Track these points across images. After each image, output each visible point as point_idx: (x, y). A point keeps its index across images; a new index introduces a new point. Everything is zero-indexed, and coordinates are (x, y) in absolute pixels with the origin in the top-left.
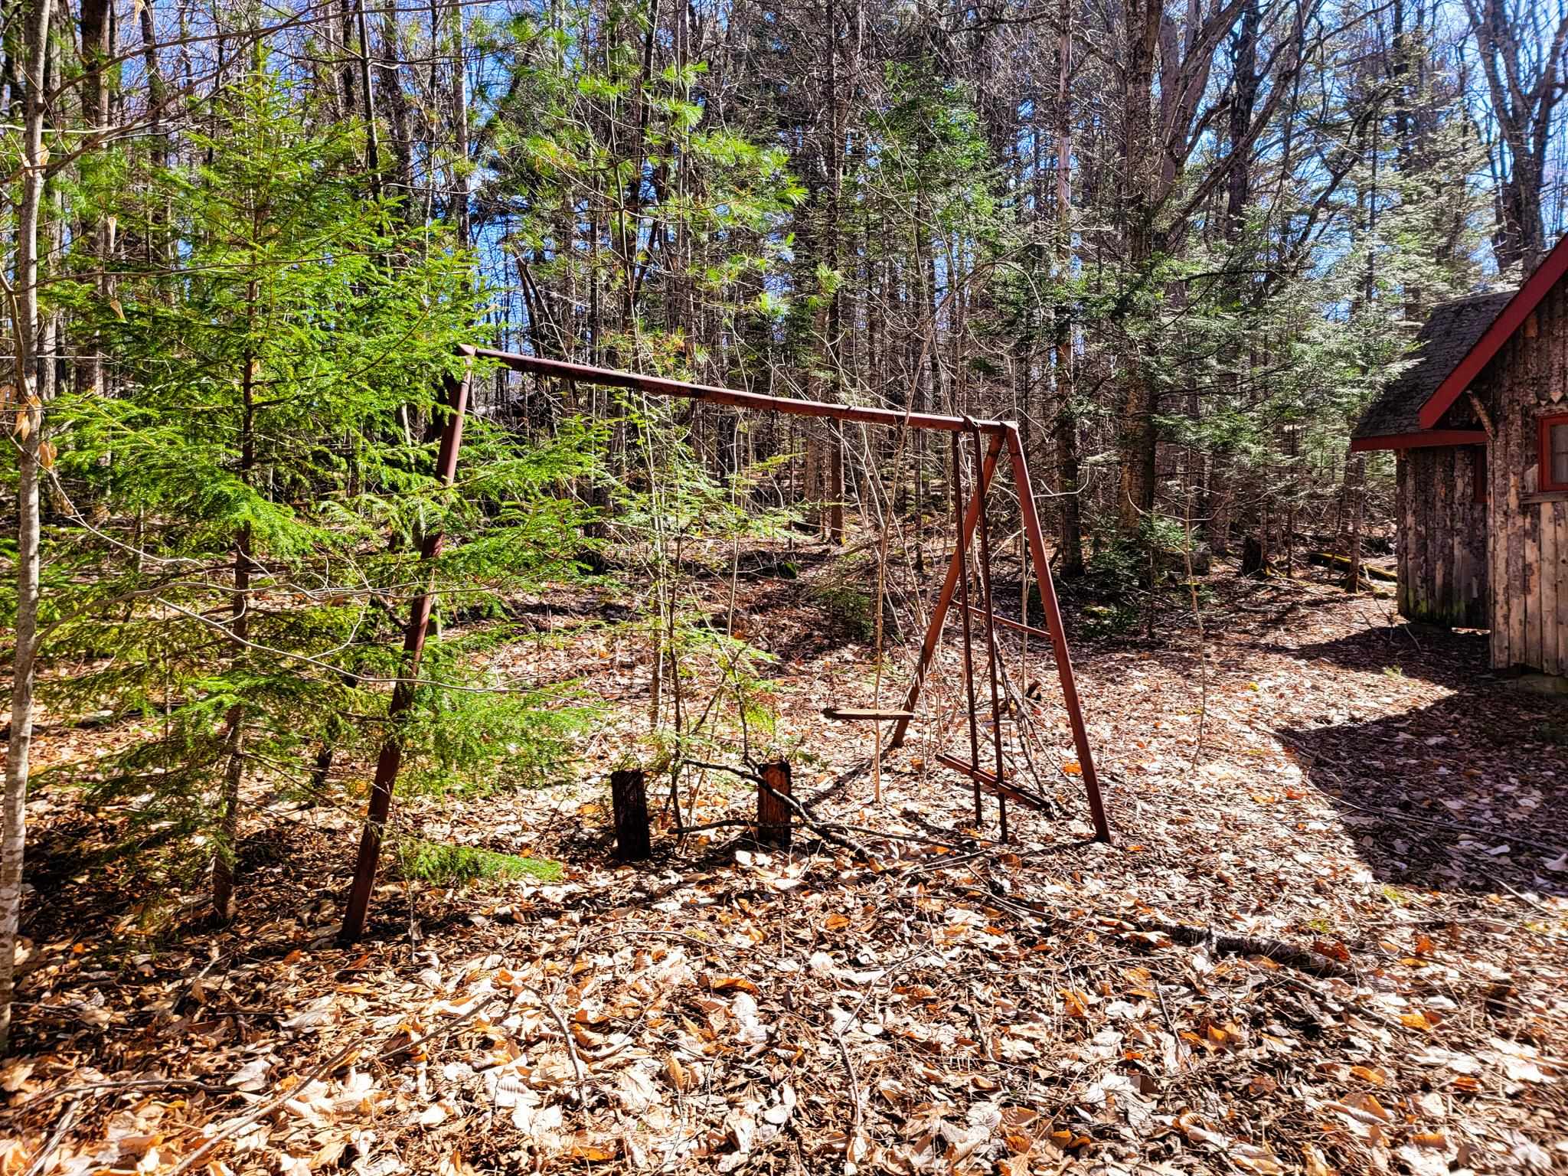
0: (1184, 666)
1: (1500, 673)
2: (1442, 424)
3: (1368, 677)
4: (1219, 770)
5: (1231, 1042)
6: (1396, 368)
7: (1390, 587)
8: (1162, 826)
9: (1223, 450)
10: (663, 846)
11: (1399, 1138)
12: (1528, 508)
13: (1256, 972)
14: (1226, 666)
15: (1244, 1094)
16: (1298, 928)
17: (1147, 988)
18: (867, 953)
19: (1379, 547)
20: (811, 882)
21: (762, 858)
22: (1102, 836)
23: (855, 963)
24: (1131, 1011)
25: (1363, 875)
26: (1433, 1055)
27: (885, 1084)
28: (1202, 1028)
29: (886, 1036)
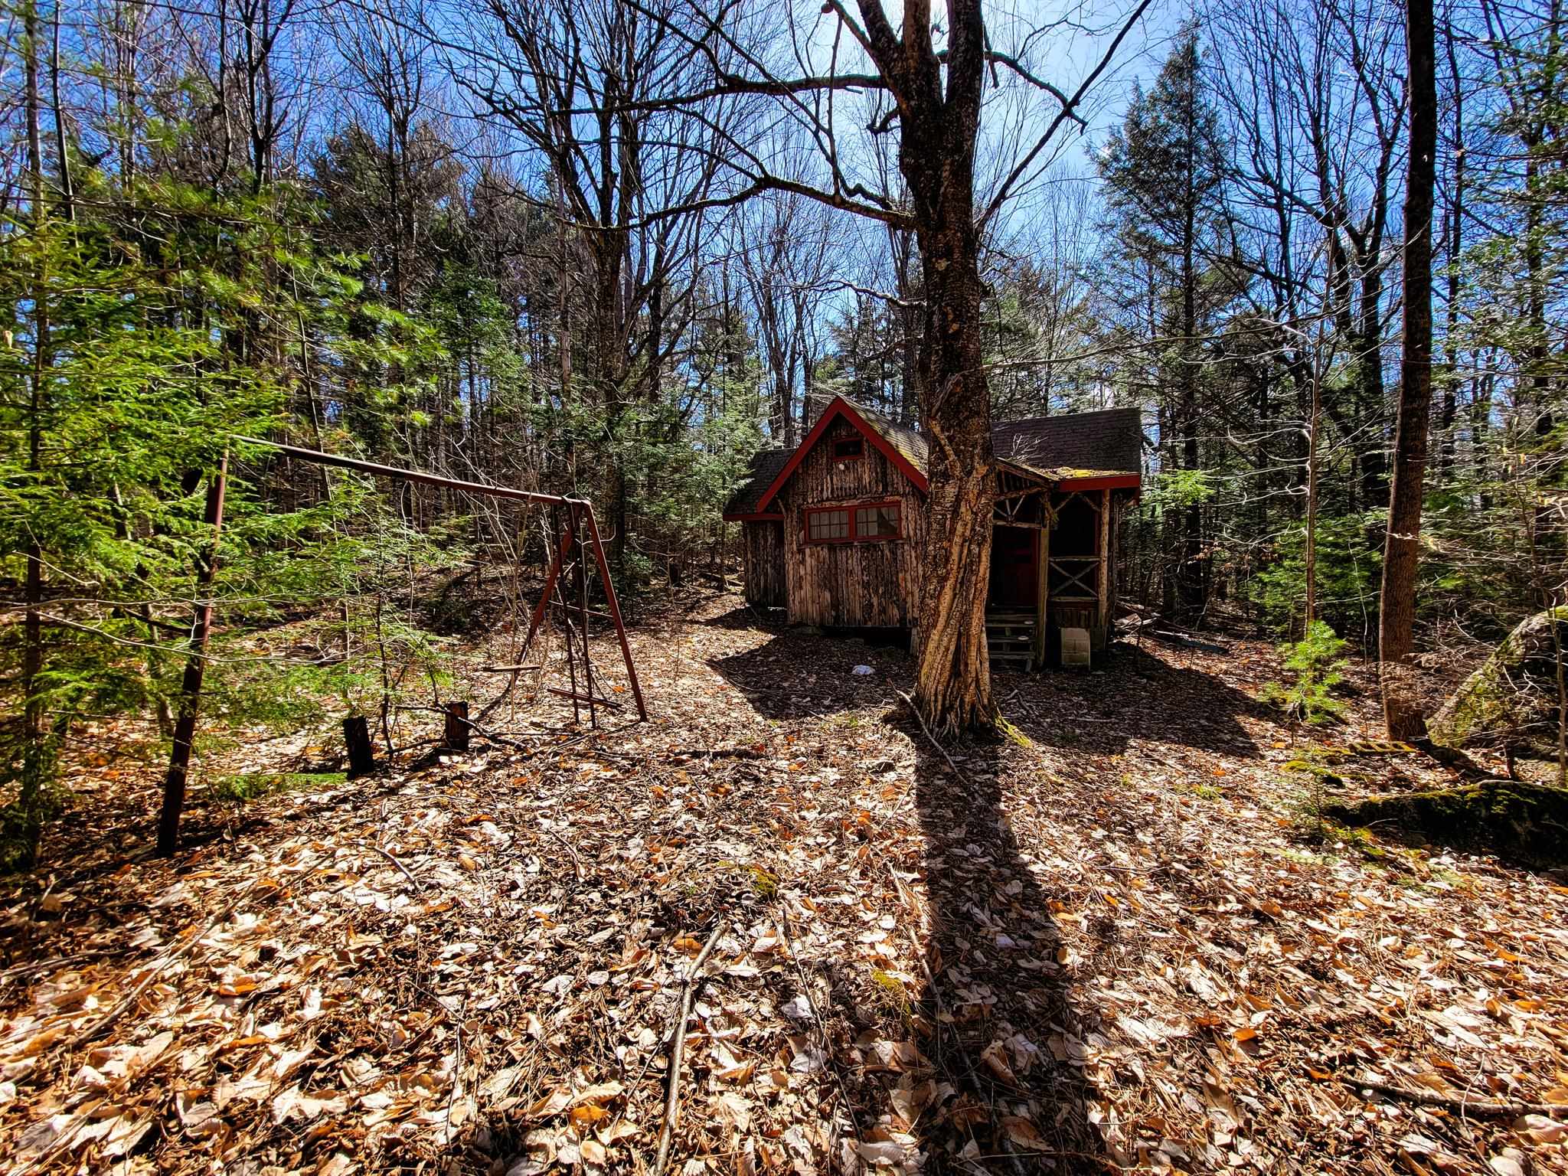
0: (655, 633)
1: (792, 627)
2: (766, 511)
3: (741, 633)
4: (686, 682)
5: (728, 792)
6: (742, 482)
7: (739, 589)
8: (669, 711)
9: (662, 517)
10: (381, 763)
11: (800, 809)
12: (801, 551)
13: (731, 763)
14: (674, 632)
15: (739, 809)
16: (740, 743)
17: (687, 779)
18: (543, 793)
19: (732, 570)
20: (493, 765)
21: (456, 758)
22: (644, 719)
23: (539, 798)
24: (682, 790)
25: (759, 718)
26: (803, 778)
27: (584, 843)
28: (715, 788)
29: (572, 824)
